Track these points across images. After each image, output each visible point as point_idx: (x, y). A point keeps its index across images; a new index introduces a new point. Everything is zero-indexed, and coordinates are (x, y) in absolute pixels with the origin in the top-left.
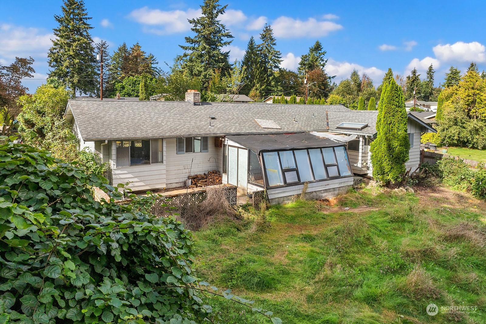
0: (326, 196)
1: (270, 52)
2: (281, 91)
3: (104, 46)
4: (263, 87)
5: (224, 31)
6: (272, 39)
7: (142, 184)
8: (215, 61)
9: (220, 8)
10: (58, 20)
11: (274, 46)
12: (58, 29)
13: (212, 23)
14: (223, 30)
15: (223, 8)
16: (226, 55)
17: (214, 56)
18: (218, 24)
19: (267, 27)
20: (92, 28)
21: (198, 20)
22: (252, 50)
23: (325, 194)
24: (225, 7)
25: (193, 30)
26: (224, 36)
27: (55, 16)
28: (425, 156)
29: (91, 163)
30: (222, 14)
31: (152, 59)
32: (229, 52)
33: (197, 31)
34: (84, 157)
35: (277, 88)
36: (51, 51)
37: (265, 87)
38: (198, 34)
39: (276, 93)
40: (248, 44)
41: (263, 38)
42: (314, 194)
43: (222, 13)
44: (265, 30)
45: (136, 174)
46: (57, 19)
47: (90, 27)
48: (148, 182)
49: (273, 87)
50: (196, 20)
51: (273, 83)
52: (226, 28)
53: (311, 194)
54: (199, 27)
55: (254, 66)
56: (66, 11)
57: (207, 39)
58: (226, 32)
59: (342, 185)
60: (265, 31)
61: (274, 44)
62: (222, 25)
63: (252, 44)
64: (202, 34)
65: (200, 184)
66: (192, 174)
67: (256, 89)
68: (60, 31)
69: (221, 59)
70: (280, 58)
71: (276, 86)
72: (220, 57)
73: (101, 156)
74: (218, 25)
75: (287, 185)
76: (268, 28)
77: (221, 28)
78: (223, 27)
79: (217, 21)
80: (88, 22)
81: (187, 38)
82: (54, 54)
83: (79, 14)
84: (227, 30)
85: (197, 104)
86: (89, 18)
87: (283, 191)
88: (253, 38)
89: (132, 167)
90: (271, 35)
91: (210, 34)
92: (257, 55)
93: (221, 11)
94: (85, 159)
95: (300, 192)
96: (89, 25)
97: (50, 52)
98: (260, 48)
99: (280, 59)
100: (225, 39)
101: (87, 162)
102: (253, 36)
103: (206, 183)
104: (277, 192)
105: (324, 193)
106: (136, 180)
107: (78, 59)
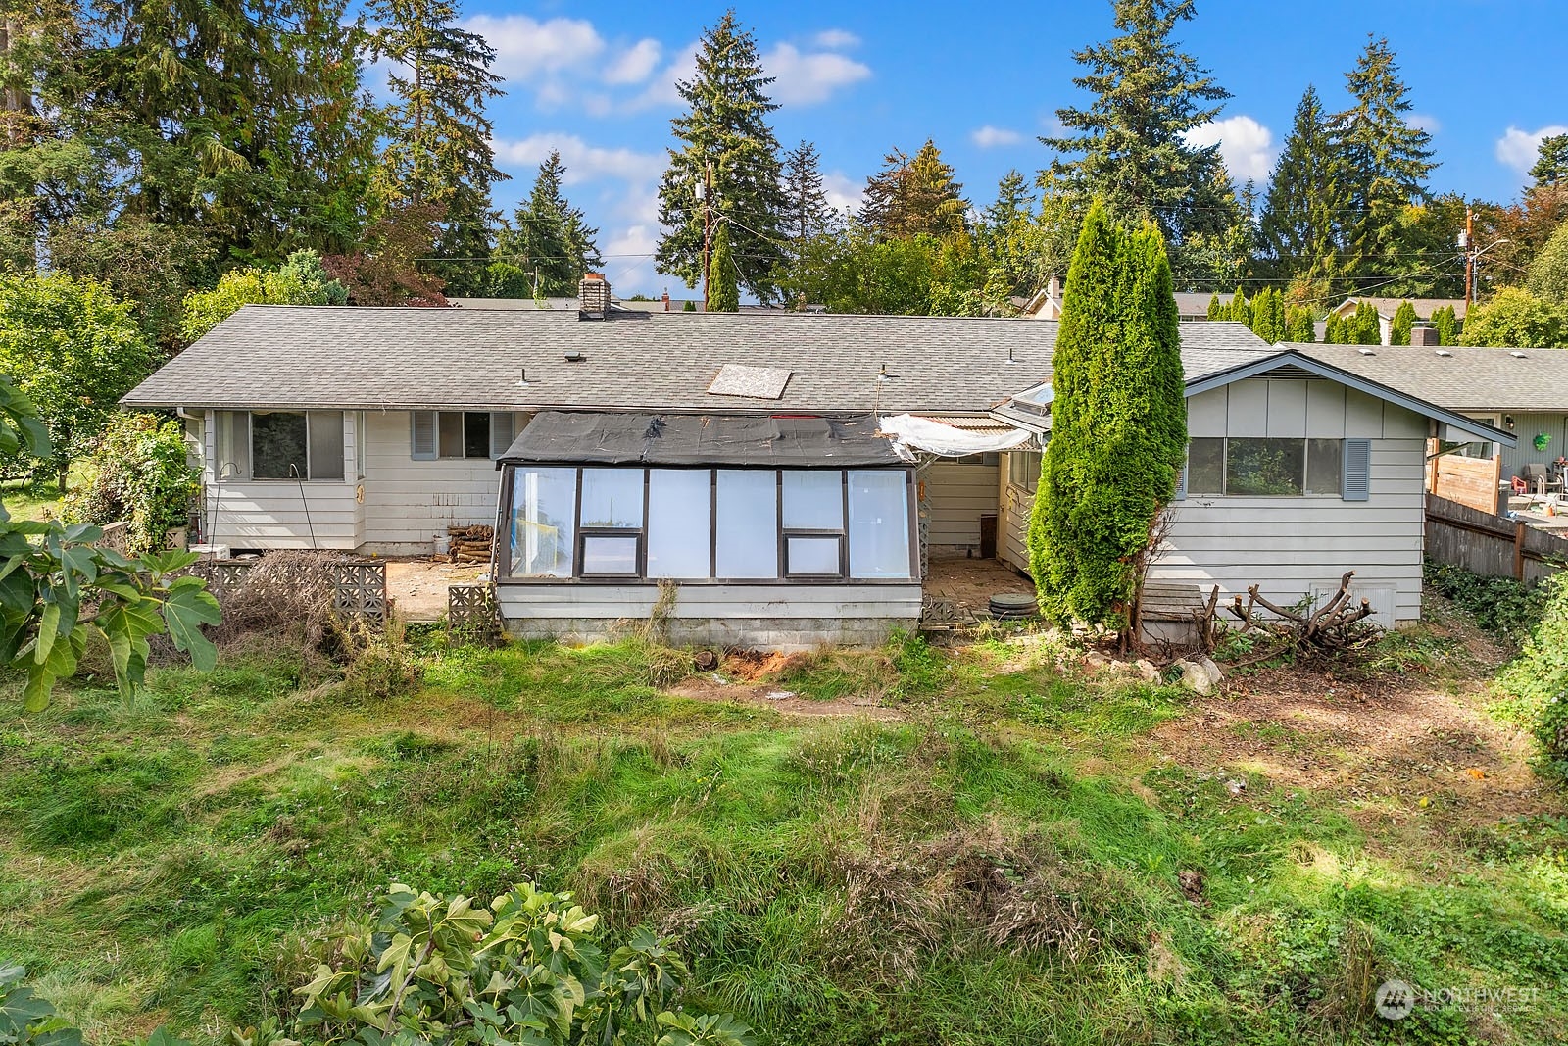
0: (775, 642)
1: (1384, 135)
2: (1424, 279)
3: (807, 158)
4: (1349, 266)
5: (1196, 77)
6: (1391, 89)
8: (1158, 180)
10: (688, 93)
11: (1399, 115)
12: (684, 119)
14: (1191, 72)
16: (1207, 159)
17: (1155, 165)
18: (1173, 55)
19: (1374, 48)
20: (776, 107)
22: (1307, 133)
23: (772, 634)
25: (1080, 83)
26: (1194, 92)
27: (680, 84)
28: (1527, 552)
30: (1190, 18)
31: (1018, 187)
32: (1218, 146)
33: (1097, 85)
35: (1410, 268)
36: (667, 181)
37: (1357, 267)
38: (1100, 95)
39: (1405, 289)
40: (1295, 112)
41: (1358, 87)
42: (714, 626)
43: (1187, 17)
45: (273, 504)
46: (683, 91)
47: (767, 106)
49: (1392, 264)
50: (1097, 50)
51: (1390, 251)
52: (1202, 65)
53: (697, 626)
55: (1312, 193)
56: (707, 67)
57: (1131, 111)
58: (1202, 77)
59: (860, 612)
60: (1365, 63)
61: (1404, 106)
62: (1186, 58)
63: (1308, 114)
65: (463, 552)
67: (1321, 274)
68: (691, 122)
69: (1182, 172)
70: (1428, 154)
71: (1404, 259)
72: (1176, 165)
73: (200, 448)
74: (1172, 61)
75: (584, 579)
76: (1379, 48)
77: (1183, 68)
78: (1191, 65)
79: (1169, 47)
80: (763, 91)
81: (1063, 112)
82: (673, 187)
83: (739, 72)
84: (1205, 72)
85: (591, 315)
86: (766, 81)
87: (567, 599)
88: (1312, 91)
89: (255, 483)
90: (1392, 74)
92: (1328, 150)
93: (1187, 11)
95: (646, 611)
96: (766, 99)
97: (665, 184)
98: (1346, 125)
99: (1425, 162)
100: (1201, 103)
102: (1314, 86)
104: (546, 598)
105: (762, 630)
107: (730, 199)
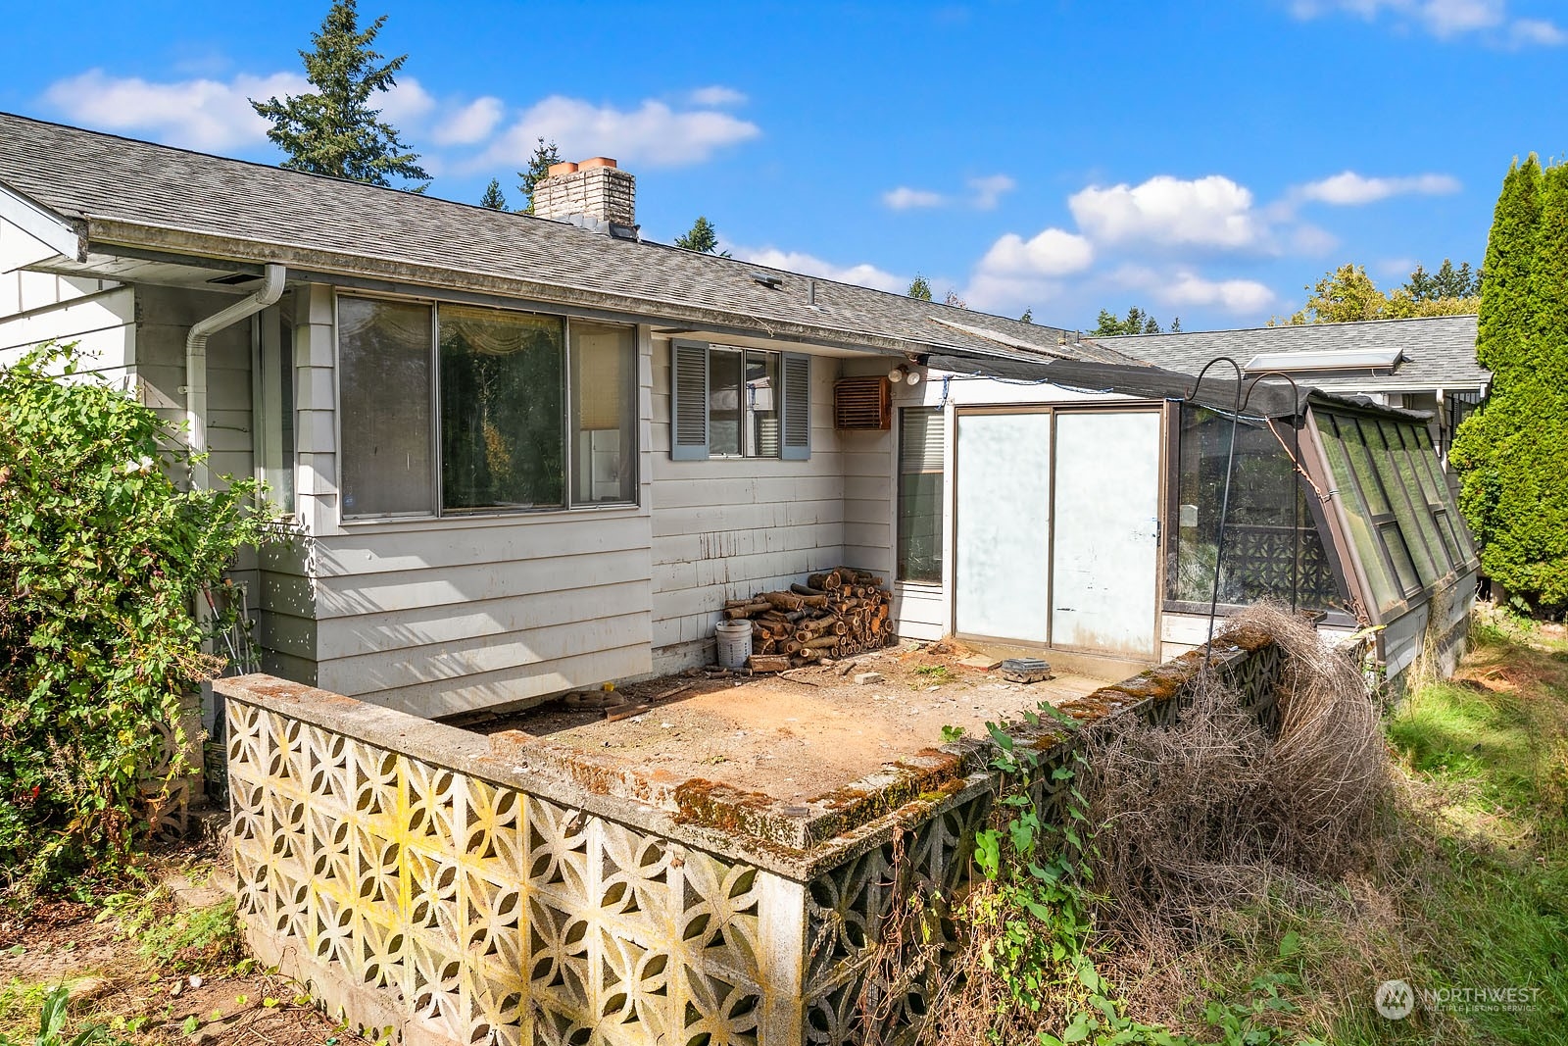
5: (395, 151)
7: (517, 653)
9: (378, 65)
13: (348, 120)
14: (390, 145)
15: (388, 67)
18: (371, 123)
19: (544, 153)
21: (293, 105)
24: (397, 65)
25: (276, 137)
26: (392, 168)
29: (130, 467)
30: (385, 89)
33: (291, 143)
34: (55, 417)
38: (291, 156)
43: (383, 87)
44: (537, 160)
45: (484, 582)
48: (556, 643)
50: (283, 102)
52: (401, 138)
54: (295, 128)
58: (402, 153)
60: (536, 166)
62: (385, 128)
64: (310, 155)
66: (742, 592)
73: (192, 430)
74: (370, 130)
76: (549, 153)
77: (382, 139)
78: (391, 135)
79: (367, 114)
84: (404, 147)
85: (619, 231)
88: (496, 185)
89: (454, 522)
91: (341, 157)
93: (381, 80)
94: (66, 432)
100: (398, 182)
101: (95, 462)
102: (497, 180)
103: (833, 640)
106: (481, 622)
